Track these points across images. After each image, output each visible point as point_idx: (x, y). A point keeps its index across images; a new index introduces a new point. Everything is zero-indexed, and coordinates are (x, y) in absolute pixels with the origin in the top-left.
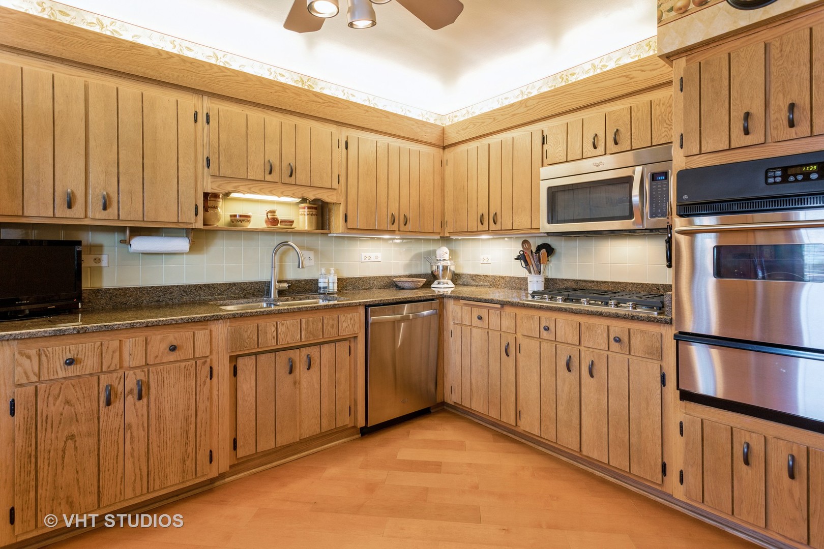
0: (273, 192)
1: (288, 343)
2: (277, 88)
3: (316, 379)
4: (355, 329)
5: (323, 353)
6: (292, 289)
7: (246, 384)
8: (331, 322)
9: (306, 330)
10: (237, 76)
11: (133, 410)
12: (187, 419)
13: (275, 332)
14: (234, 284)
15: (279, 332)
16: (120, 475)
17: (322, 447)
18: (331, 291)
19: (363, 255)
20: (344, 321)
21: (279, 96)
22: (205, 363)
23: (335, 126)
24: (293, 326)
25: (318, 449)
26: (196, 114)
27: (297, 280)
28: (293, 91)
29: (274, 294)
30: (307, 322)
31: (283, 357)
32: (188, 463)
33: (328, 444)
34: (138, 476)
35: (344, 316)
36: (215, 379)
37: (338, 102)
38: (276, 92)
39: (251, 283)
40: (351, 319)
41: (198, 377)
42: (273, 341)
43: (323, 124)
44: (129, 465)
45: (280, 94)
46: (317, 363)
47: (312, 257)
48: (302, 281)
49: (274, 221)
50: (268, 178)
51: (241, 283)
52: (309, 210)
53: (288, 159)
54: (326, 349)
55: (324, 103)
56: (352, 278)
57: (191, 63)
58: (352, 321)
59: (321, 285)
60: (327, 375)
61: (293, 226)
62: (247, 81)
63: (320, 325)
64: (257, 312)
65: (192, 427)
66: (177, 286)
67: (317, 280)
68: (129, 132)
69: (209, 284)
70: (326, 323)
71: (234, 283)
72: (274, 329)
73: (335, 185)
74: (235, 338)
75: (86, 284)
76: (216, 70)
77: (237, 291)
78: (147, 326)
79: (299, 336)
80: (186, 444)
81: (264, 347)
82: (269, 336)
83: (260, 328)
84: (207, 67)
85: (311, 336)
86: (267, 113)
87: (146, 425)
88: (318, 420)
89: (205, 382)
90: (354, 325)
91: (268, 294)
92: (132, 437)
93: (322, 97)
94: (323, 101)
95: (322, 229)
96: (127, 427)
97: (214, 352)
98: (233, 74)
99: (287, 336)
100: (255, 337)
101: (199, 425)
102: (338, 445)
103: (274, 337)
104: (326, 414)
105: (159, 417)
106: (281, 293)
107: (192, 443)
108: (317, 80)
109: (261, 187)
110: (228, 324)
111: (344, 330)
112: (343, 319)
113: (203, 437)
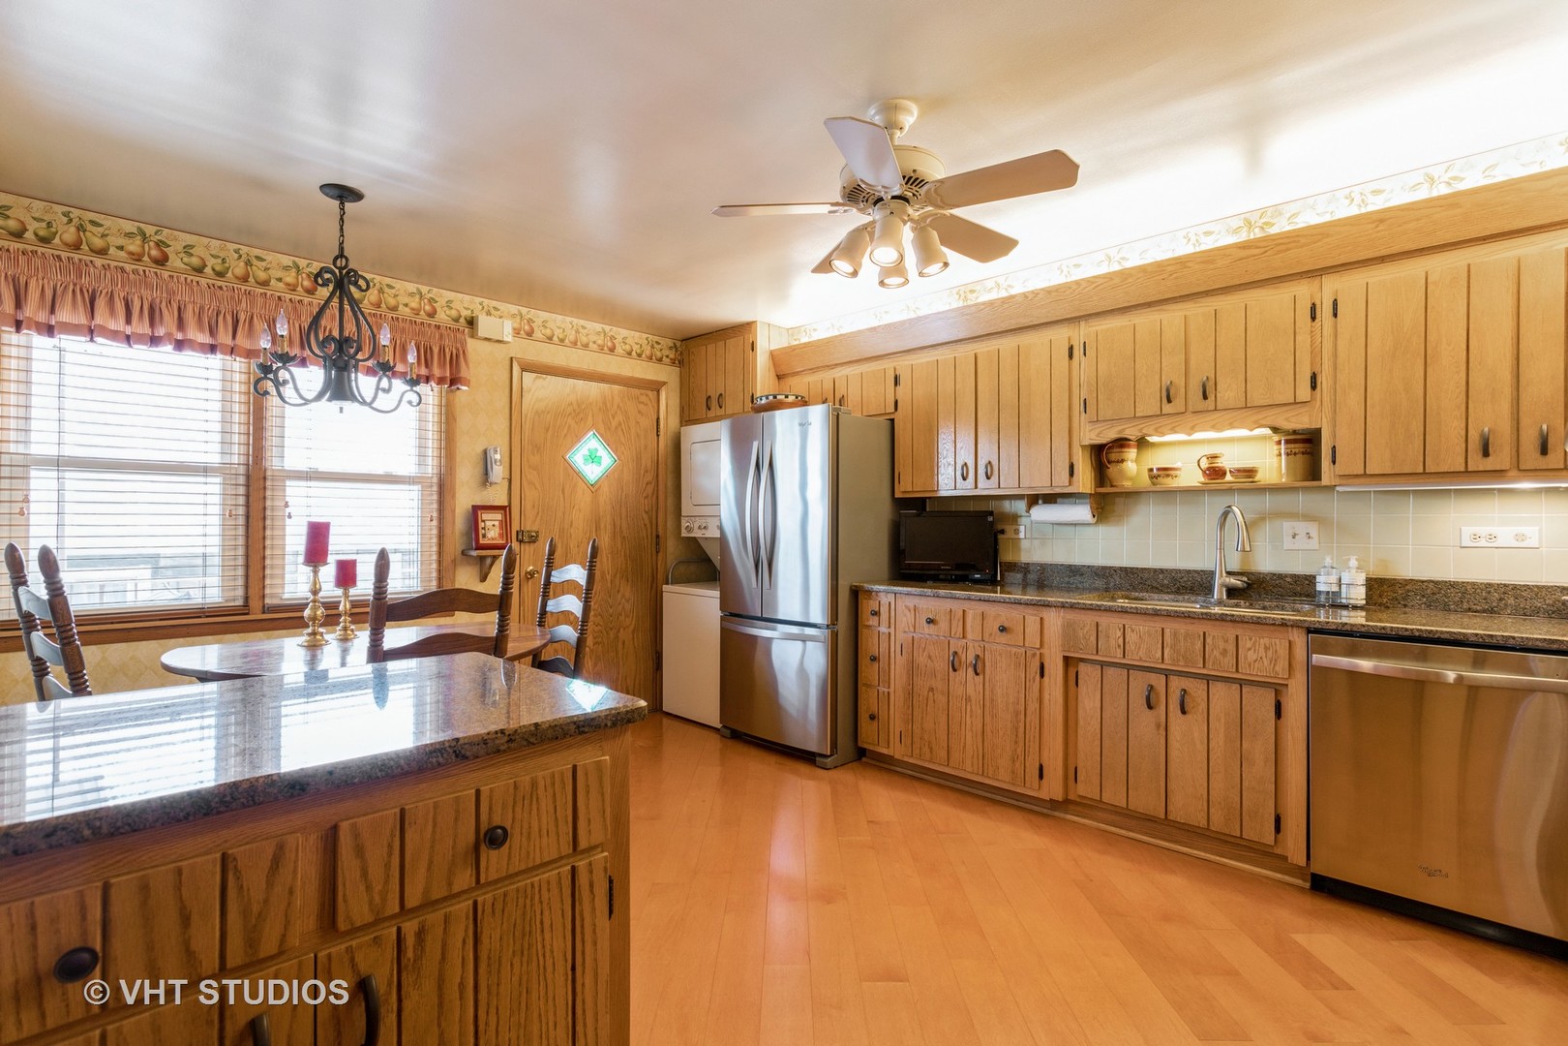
0: (1176, 429)
1: (1141, 659)
2: (1170, 268)
3: (1198, 733)
4: (1277, 668)
5: (1214, 695)
6: (1264, 588)
7: (1088, 701)
8: (1221, 645)
9: (1173, 647)
10: (1112, 279)
11: (972, 684)
12: (1017, 713)
13: (1121, 640)
14: (1162, 571)
15: (1127, 641)
16: (962, 744)
17: (1218, 858)
18: (1344, 601)
19: (1467, 531)
20: (1249, 649)
21: (1176, 278)
22: (1034, 655)
23: (1305, 281)
24: (1150, 635)
25: (1208, 855)
26: (1071, 349)
27: (1274, 575)
28: (1199, 260)
29: (1219, 593)
30: (1175, 635)
31: (1139, 682)
32: (1018, 764)
33: (1231, 859)
34: (976, 753)
35: (1251, 639)
36: (1046, 678)
37: (1298, 236)
38: (1171, 275)
39: (1189, 572)
40: (1266, 649)
41: (1028, 669)
42: (1118, 650)
43: (1275, 288)
44: (969, 737)
45: (1178, 274)
46: (1200, 708)
47: (1314, 533)
48: (1286, 576)
49: (1215, 473)
50: (1167, 408)
51: (1172, 570)
52: (1289, 446)
53: (1201, 370)
54: (1219, 690)
55: (1266, 252)
56: (1423, 582)
57: (1057, 291)
58: (1270, 653)
59: (1320, 587)
60: (1222, 735)
61: (1256, 479)
62: (1126, 279)
63: (1199, 645)
64: (1091, 605)
65: (1022, 725)
66: (1089, 567)
67: (1314, 577)
68: (1009, 394)
69: (1126, 568)
70: (1211, 643)
71: (1161, 569)
72: (1119, 633)
73: (1304, 392)
74: (1069, 632)
75: (1006, 556)
76: (1084, 285)
77: (1166, 582)
78: (980, 600)
79: (1160, 654)
80: (1016, 742)
81: (1106, 656)
82: (1113, 642)
83: (1100, 629)
84: (1074, 287)
85: (1181, 658)
86: (1165, 310)
87: (982, 703)
88: (1202, 805)
89: (1034, 678)
90: (1274, 661)
91: (1208, 589)
92: (971, 711)
93: (1258, 244)
94: (1263, 250)
95: (1313, 480)
96: (968, 699)
97: (1046, 646)
98: (1106, 280)
99: (1139, 648)
100: (1093, 639)
101: (1028, 727)
102: (1252, 873)
103: (1119, 646)
104: (1220, 803)
105: (992, 700)
106: (1232, 592)
107: (1021, 744)
108: (1280, 207)
109: (1155, 426)
110: (1062, 614)
111: (1250, 665)
112: (1249, 644)
113: (1031, 743)
